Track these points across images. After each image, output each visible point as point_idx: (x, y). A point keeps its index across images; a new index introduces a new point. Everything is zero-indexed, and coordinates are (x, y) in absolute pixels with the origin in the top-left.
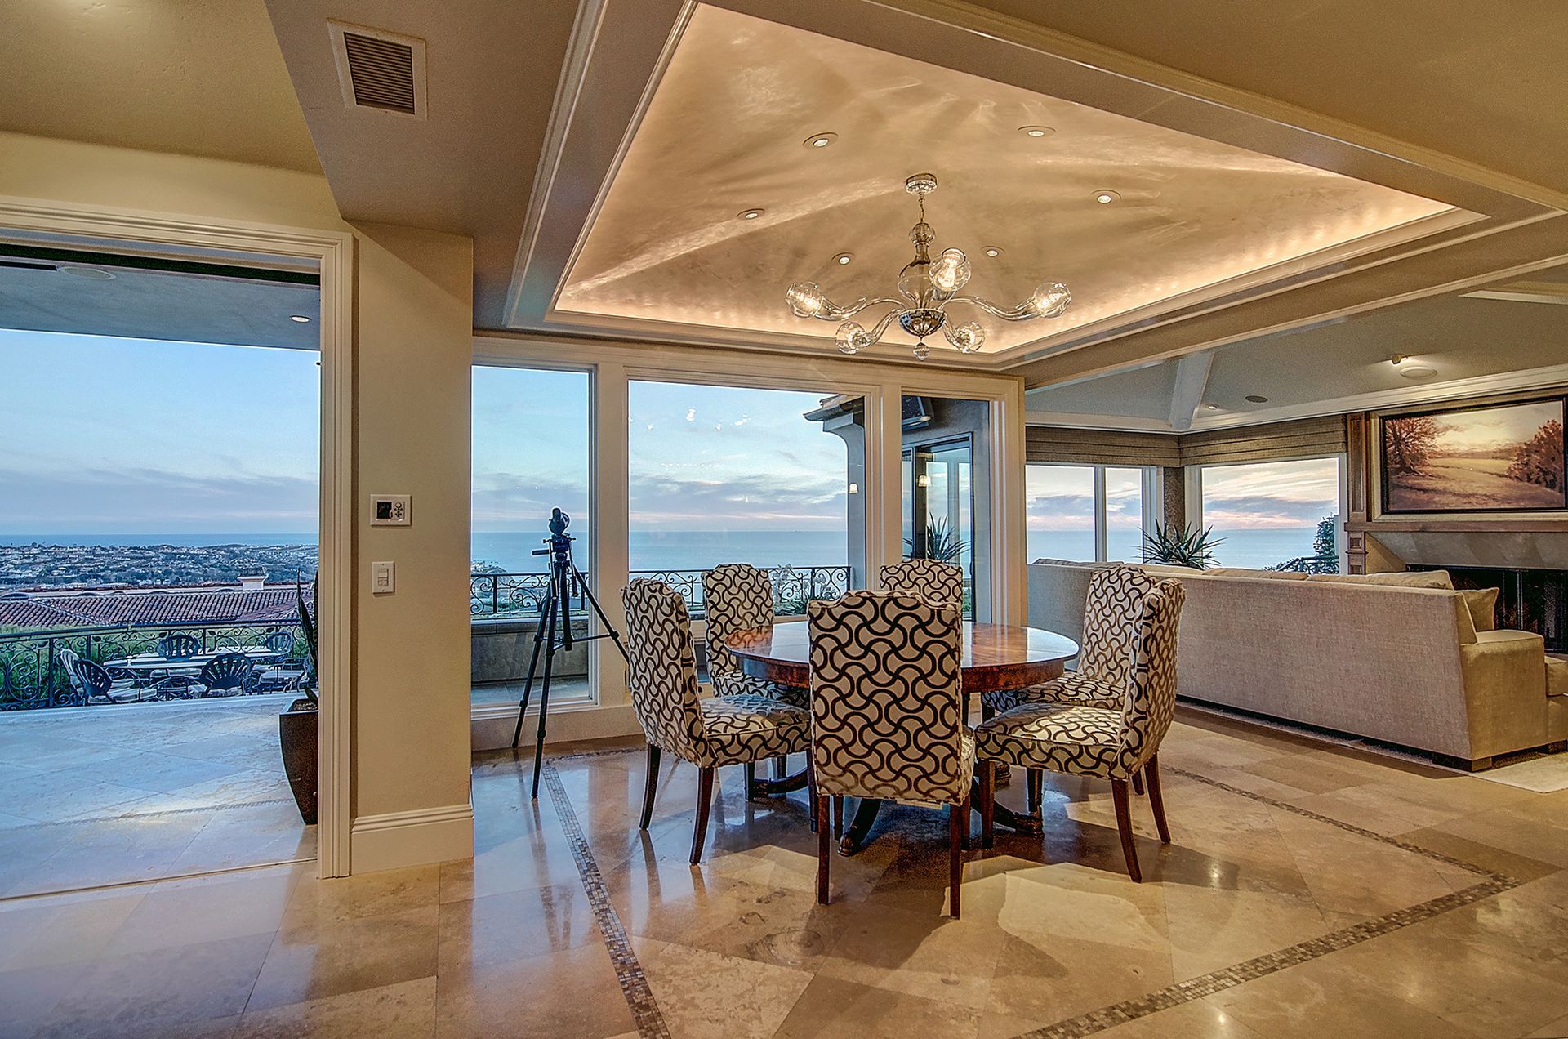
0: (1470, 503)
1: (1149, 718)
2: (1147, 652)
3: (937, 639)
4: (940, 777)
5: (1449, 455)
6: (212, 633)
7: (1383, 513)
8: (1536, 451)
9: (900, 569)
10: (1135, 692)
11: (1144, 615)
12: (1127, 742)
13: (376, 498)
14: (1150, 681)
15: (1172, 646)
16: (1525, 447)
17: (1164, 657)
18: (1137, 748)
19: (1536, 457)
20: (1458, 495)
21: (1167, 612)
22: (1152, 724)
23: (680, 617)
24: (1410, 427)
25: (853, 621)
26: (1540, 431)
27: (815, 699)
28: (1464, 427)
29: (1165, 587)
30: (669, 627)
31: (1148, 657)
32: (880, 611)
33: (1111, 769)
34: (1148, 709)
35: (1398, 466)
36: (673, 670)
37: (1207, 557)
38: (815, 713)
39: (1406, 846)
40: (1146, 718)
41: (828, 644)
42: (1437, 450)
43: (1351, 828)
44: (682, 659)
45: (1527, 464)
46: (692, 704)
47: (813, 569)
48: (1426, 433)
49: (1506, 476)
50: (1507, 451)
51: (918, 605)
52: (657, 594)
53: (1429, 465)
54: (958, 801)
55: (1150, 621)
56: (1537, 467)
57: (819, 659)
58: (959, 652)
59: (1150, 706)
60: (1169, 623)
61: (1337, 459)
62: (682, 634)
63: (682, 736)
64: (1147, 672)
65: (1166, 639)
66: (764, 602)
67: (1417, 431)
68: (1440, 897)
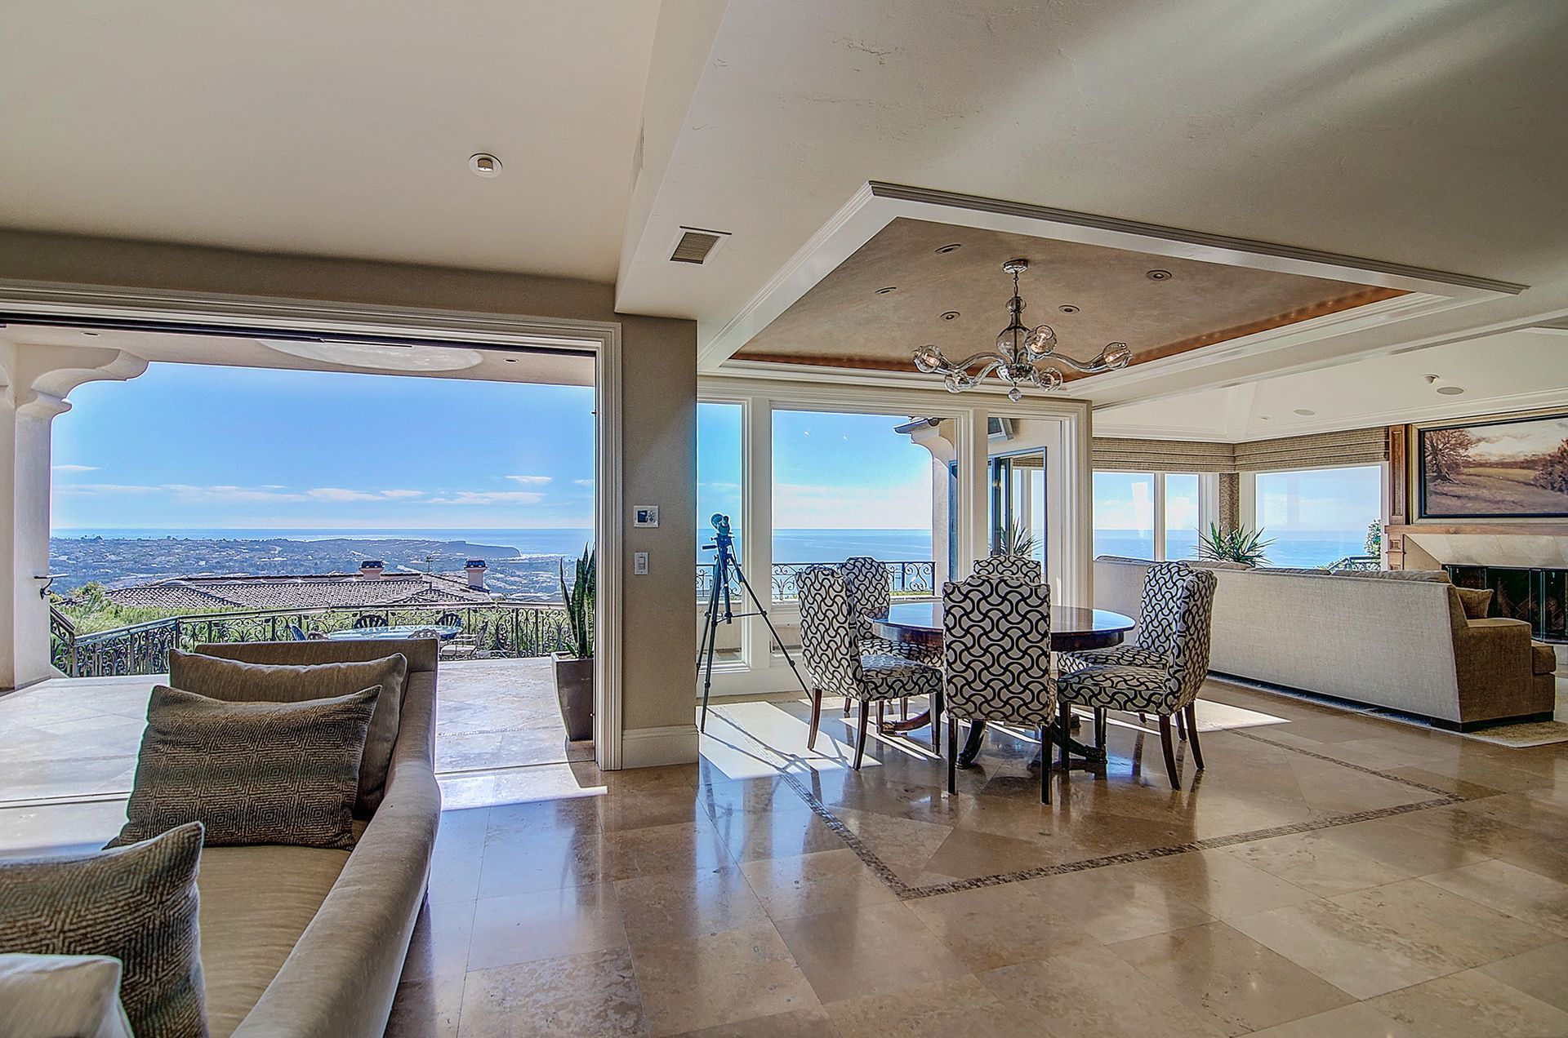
0: (1499, 508)
1: (1187, 671)
2: (1185, 623)
3: (1034, 609)
4: (1035, 705)
5: (1481, 465)
6: (393, 614)
7: (1420, 517)
8: (1560, 462)
9: (989, 563)
10: (1176, 651)
11: (1183, 596)
12: (1170, 688)
13: (637, 508)
14: (1187, 644)
15: (1206, 620)
16: (1549, 458)
17: (1199, 627)
18: (1177, 692)
19: (1559, 467)
20: (1489, 501)
21: (1201, 594)
22: (1188, 676)
23: (848, 594)
24: (1446, 439)
25: (976, 596)
26: (1563, 444)
27: (948, 650)
28: (1495, 439)
29: (1199, 575)
30: (839, 600)
31: (1185, 626)
32: (994, 589)
33: (1158, 707)
34: (1185, 664)
35: (1435, 474)
36: (842, 632)
37: (1259, 556)
38: (947, 660)
39: (1388, 777)
40: (1184, 670)
41: (957, 612)
42: (1471, 460)
43: (1347, 765)
44: (850, 624)
45: (1551, 474)
46: (855, 656)
47: (903, 563)
48: (1460, 444)
49: (1532, 485)
50: (1532, 461)
51: (1021, 585)
52: (830, 577)
53: (1462, 474)
54: (1047, 723)
55: (1187, 600)
56: (1560, 476)
57: (950, 621)
58: (1049, 618)
59: (1187, 662)
60: (1202, 602)
61: (1380, 467)
62: (849, 605)
63: (847, 679)
64: (1185, 637)
65: (1200, 614)
66: (883, 588)
67: (1453, 442)
68: (1403, 805)
